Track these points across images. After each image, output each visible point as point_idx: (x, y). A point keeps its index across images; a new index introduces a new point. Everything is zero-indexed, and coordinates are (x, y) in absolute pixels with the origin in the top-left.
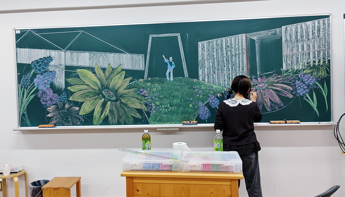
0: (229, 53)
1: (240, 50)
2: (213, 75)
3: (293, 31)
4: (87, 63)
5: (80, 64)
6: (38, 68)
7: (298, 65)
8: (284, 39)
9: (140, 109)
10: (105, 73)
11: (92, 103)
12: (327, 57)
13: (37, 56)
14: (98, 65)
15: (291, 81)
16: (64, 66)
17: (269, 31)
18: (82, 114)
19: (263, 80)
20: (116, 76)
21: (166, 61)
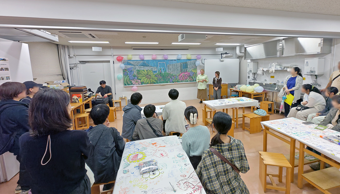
0: (176, 67)
2: (173, 72)
3: (190, 62)
4: (142, 69)
5: (140, 69)
6: (129, 70)
7: (191, 70)
8: (188, 64)
9: (156, 80)
10: (147, 71)
11: (144, 79)
12: (196, 68)
13: (129, 67)
14: (145, 69)
15: (189, 73)
16: (136, 70)
17: (185, 62)
18: (141, 82)
19: (184, 73)
20: (150, 72)
21: (162, 69)
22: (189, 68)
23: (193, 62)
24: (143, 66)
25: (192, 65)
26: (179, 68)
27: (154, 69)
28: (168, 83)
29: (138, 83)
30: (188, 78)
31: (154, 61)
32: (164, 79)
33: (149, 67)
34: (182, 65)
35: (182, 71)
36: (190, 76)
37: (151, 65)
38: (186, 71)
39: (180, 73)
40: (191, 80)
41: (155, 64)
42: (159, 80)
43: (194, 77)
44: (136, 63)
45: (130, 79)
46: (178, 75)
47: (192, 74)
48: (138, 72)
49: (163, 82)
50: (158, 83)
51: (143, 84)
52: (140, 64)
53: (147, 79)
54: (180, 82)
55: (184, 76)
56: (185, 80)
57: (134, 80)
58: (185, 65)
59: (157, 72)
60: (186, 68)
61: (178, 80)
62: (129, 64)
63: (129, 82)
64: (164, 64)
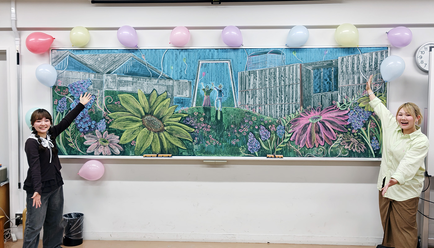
0: (283, 82)
1: (294, 80)
2: (264, 106)
3: (349, 62)
4: (130, 89)
5: (122, 89)
6: (75, 92)
7: (354, 98)
8: (340, 71)
9: (186, 140)
10: (148, 100)
11: (134, 132)
12: (383, 91)
13: (75, 78)
14: (142, 91)
15: (345, 115)
16: (104, 91)
17: (325, 61)
18: (123, 144)
19: (316, 112)
20: (160, 103)
21: (215, 89)
22: (344, 89)
23: (369, 62)
24: (134, 78)
25: (359, 78)
26: (293, 88)
27: (180, 91)
28: (238, 154)
29: (107, 149)
30: (339, 138)
31: (182, 56)
32: (221, 138)
33: (158, 82)
34: (312, 74)
35: (311, 103)
36: (348, 131)
37: (168, 72)
38: (329, 103)
39: (300, 112)
40: (354, 148)
41: (184, 67)
42: (196, 138)
43: (371, 134)
44: (104, 60)
45: (78, 130)
46: (287, 122)
47: (358, 118)
48: (109, 99)
49: (216, 150)
50: (193, 150)
51: (131, 152)
52: (120, 67)
53: (148, 132)
54: (295, 153)
55: (316, 126)
56: (321, 149)
57: (92, 134)
58: (325, 76)
59: (191, 105)
60: (328, 90)
61: (285, 145)
62: (78, 65)
63: (75, 139)
64: (225, 70)
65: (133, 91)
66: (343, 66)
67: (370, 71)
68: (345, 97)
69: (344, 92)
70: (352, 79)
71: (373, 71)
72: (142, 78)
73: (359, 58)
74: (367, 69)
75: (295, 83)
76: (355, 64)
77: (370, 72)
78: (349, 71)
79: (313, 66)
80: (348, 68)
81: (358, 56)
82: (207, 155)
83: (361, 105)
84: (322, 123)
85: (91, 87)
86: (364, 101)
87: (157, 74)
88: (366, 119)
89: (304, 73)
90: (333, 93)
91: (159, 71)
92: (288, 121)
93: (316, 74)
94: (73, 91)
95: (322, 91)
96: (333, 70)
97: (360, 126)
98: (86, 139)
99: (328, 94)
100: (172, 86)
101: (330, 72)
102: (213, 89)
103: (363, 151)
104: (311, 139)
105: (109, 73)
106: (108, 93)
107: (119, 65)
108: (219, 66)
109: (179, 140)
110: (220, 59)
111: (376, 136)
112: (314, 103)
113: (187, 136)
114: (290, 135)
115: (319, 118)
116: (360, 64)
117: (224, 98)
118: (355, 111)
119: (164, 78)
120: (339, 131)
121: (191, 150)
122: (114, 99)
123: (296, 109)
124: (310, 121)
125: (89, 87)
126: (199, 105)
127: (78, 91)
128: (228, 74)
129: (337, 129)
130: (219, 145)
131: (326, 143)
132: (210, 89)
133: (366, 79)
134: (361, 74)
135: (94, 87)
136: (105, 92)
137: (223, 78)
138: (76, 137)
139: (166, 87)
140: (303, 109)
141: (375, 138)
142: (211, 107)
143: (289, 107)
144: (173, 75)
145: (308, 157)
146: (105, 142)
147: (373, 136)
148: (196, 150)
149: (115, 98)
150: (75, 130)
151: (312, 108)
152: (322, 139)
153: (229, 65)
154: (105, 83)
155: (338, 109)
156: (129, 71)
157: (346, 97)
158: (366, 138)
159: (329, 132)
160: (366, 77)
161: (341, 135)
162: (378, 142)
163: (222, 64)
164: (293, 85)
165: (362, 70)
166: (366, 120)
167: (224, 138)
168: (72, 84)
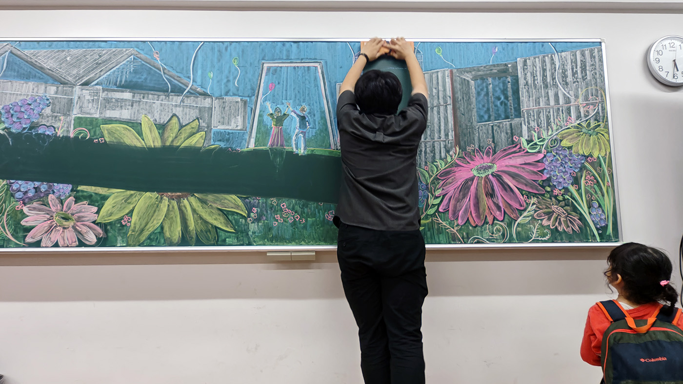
1: (440, 98)
3: (537, 67)
4: (125, 114)
5: (109, 114)
6: (15, 119)
7: (550, 130)
8: (522, 82)
9: (233, 213)
10: (162, 135)
11: (128, 199)
12: (601, 118)
13: (17, 94)
14: (149, 117)
15: (538, 161)
16: (73, 118)
17: (494, 66)
18: (104, 222)
19: (485, 156)
20: (185, 141)
21: (293, 114)
22: (532, 114)
23: (571, 67)
24: (135, 93)
25: (556, 96)
26: (439, 113)
27: (224, 118)
29: (70, 235)
30: (531, 205)
31: (231, 55)
32: (306, 209)
33: (182, 101)
34: (473, 87)
35: (474, 140)
36: (546, 191)
37: (202, 83)
38: (508, 140)
39: (455, 157)
40: (560, 224)
41: (233, 73)
42: (255, 210)
43: (589, 197)
44: (78, 60)
45: (12, 195)
46: (430, 176)
47: (561, 168)
48: (83, 133)
49: (293, 234)
50: (248, 234)
51: (119, 238)
52: (108, 73)
53: (157, 198)
54: (450, 236)
55: (486, 182)
56: (498, 226)
57: (42, 203)
58: (497, 91)
59: (247, 145)
60: (503, 116)
61: (430, 220)
62: (26, 69)
63: (3, 214)
64: (312, 79)
65: (132, 119)
66: (526, 74)
67: (574, 82)
68: (534, 129)
69: (533, 119)
70: (545, 97)
71: (580, 83)
72: (152, 94)
73: (553, 60)
74: (570, 79)
75: (442, 103)
76: (548, 70)
77: (575, 85)
78: (538, 83)
79: (473, 73)
80: (536, 78)
81: (552, 57)
82: (276, 244)
83: (565, 143)
84: (497, 176)
85: (48, 111)
86: (570, 137)
87: (180, 86)
88: (576, 168)
89: (458, 86)
90: (513, 122)
91: (185, 80)
92: (433, 173)
93: (481, 87)
94: (10, 118)
95: (492, 118)
96: (510, 80)
97: (566, 183)
98: (28, 214)
99: (505, 123)
100: (209, 108)
101: (504, 84)
102: (288, 115)
103: (578, 230)
104: (479, 208)
105: (86, 84)
106: (80, 122)
107: (108, 69)
108: (300, 73)
109: (221, 213)
110: (302, 59)
111: (598, 201)
112: (479, 140)
113: (235, 204)
114: (437, 201)
115: (490, 167)
116: (555, 71)
117: (311, 132)
118: (555, 154)
119: (195, 94)
120: (529, 192)
121: (244, 234)
122: (92, 134)
123: (448, 151)
124: (475, 173)
125: (43, 111)
126: (262, 144)
127: (21, 118)
128: (318, 86)
129: (525, 188)
130: (300, 224)
131: (506, 215)
132: (282, 114)
133: (569, 97)
134: (559, 88)
135: (53, 111)
136: (74, 120)
137: (308, 94)
138: (6, 209)
139: (198, 111)
140: (460, 150)
141: (596, 205)
142: (285, 149)
143: (434, 147)
144: (212, 89)
145: (475, 243)
146: (66, 219)
147: (592, 200)
148: (254, 233)
149: (95, 132)
150: (6, 195)
151: (477, 150)
152: (499, 208)
153: (320, 71)
154: (77, 103)
155: (524, 150)
156: (126, 81)
157: (538, 129)
158: (579, 205)
159: (512, 194)
160: (568, 93)
161: (534, 200)
162: (603, 211)
163: (306, 69)
164: (438, 106)
165: (561, 81)
166: (577, 171)
167: (311, 209)
168: (11, 106)
